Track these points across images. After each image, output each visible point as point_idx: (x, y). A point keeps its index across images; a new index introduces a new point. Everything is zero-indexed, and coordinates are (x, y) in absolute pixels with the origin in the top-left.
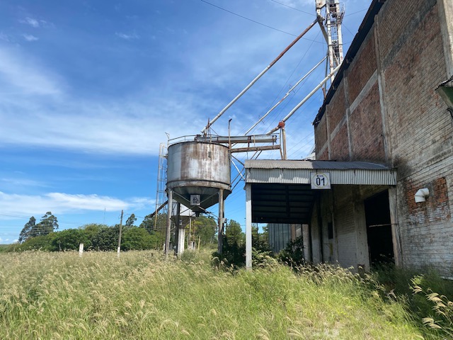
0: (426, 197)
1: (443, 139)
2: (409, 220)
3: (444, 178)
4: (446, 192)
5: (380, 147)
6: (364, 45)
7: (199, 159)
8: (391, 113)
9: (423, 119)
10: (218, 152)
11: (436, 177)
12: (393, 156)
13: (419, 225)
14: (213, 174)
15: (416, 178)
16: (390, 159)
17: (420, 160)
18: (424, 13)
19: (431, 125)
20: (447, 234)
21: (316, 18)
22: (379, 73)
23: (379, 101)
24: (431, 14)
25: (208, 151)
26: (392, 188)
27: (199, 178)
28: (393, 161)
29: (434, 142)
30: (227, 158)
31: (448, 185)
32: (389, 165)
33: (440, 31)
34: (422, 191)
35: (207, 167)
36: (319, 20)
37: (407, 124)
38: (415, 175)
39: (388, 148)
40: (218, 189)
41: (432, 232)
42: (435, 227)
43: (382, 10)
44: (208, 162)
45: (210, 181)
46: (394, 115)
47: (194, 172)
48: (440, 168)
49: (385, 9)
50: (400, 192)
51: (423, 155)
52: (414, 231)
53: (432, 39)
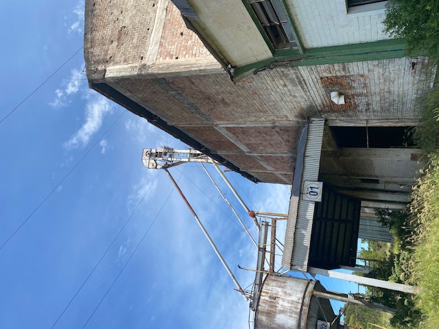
0: (340, 94)
1: (284, 78)
2: (364, 110)
3: (321, 78)
4: (336, 77)
5: (285, 130)
6: (191, 135)
7: (275, 313)
8: (254, 119)
9: (262, 93)
10: (271, 288)
11: (319, 85)
12: (295, 119)
13: (370, 102)
14: (294, 298)
15: (320, 101)
16: (298, 122)
17: (302, 97)
18: (171, 88)
19: (269, 87)
20: (381, 78)
21: (163, 170)
22: (217, 125)
23: (242, 128)
24: (172, 83)
25: (268, 299)
26: (328, 123)
27: (297, 316)
28: (300, 120)
29: (285, 85)
30: (280, 279)
31: (329, 75)
32: (304, 124)
33: (187, 77)
34: (334, 97)
35: (286, 304)
36: (165, 167)
37: (265, 106)
38: (316, 103)
39: (286, 123)
40: (313, 296)
41: (378, 91)
42: (373, 88)
43: (164, 119)
44: (281, 302)
45: (302, 305)
46: (255, 117)
47: (289, 321)
48: (311, 82)
49: (164, 117)
50: (333, 116)
51: (297, 95)
52: (376, 106)
53: (193, 83)
